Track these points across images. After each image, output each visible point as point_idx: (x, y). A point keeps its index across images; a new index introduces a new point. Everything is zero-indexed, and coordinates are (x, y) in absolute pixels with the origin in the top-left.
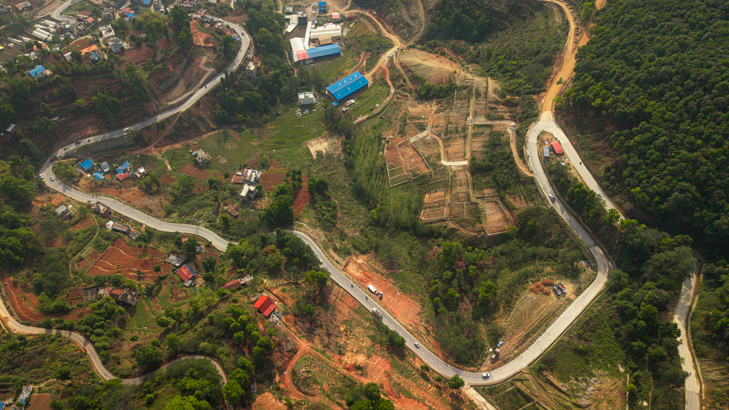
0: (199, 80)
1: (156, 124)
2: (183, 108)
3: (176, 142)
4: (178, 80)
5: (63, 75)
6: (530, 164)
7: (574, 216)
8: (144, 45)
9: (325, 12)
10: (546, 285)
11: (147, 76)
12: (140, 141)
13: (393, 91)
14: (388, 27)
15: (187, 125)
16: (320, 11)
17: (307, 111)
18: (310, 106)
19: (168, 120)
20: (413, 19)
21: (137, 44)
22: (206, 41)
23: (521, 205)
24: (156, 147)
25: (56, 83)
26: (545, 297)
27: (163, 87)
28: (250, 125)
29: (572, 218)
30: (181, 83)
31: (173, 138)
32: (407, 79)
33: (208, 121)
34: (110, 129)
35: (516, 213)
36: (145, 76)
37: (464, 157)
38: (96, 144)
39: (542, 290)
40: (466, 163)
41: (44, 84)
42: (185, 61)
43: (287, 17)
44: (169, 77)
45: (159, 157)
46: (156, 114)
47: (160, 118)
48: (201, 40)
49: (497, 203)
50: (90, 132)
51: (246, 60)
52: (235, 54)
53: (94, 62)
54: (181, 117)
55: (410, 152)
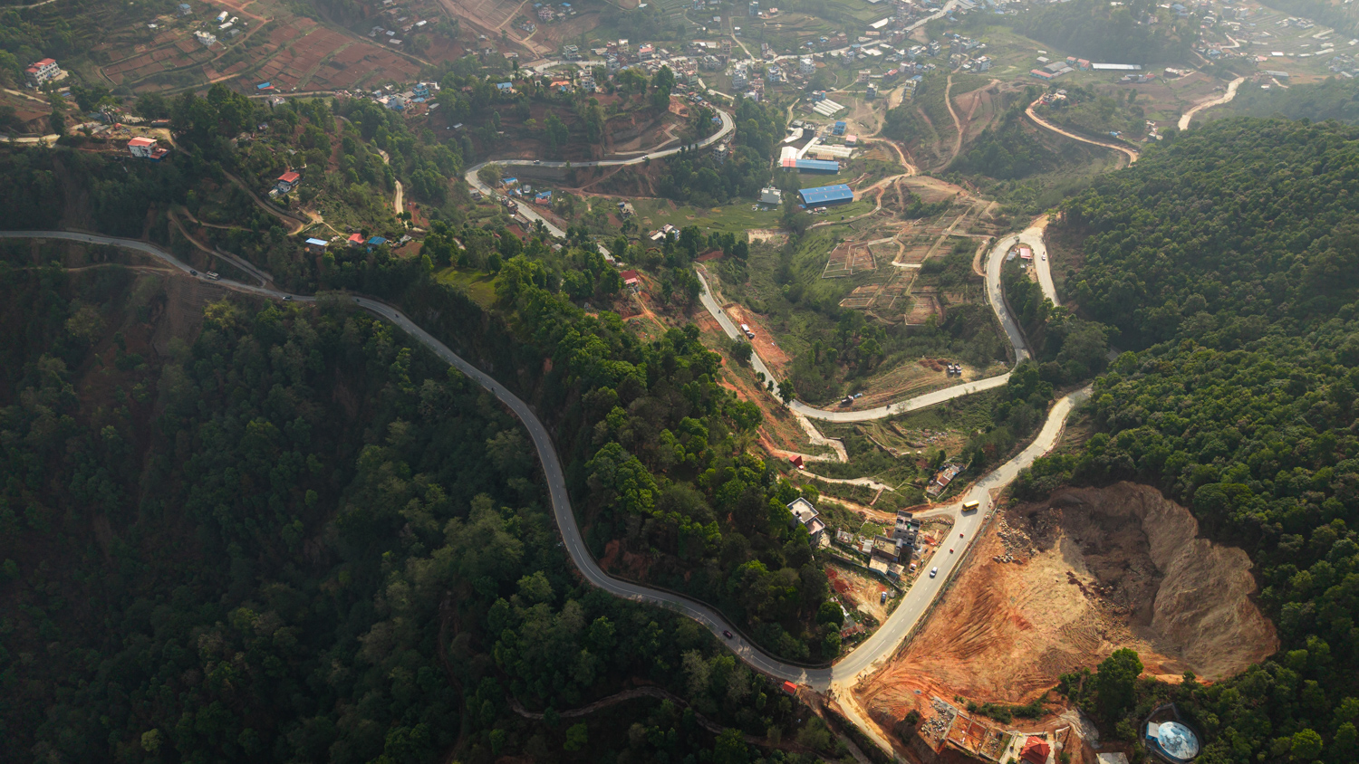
0: (659, 143)
1: (597, 167)
2: (629, 163)
3: (608, 193)
4: (633, 138)
5: (526, 94)
6: (988, 266)
7: (1013, 319)
8: (615, 94)
9: (841, 134)
10: (941, 363)
11: (605, 119)
12: (572, 179)
13: (878, 208)
14: (910, 158)
15: (626, 179)
16: (835, 131)
17: (766, 209)
18: (772, 206)
19: (608, 168)
20: (943, 151)
21: (610, 90)
22: (683, 111)
23: (956, 300)
24: (585, 190)
25: (516, 100)
26: (933, 372)
27: (617, 136)
28: (695, 203)
29: (1010, 321)
30: (638, 140)
31: (605, 188)
32: (900, 198)
33: (651, 186)
34: (547, 159)
35: (947, 307)
36: (604, 118)
37: (919, 262)
38: (527, 166)
39: (932, 366)
40: (919, 266)
41: (506, 99)
42: (651, 121)
43: (792, 129)
44: (628, 129)
45: (584, 199)
46: (599, 159)
47: (601, 163)
48: (678, 109)
49: (931, 298)
50: (527, 155)
51: (719, 142)
52: (710, 134)
53: (561, 92)
54: (623, 170)
55: (863, 252)
